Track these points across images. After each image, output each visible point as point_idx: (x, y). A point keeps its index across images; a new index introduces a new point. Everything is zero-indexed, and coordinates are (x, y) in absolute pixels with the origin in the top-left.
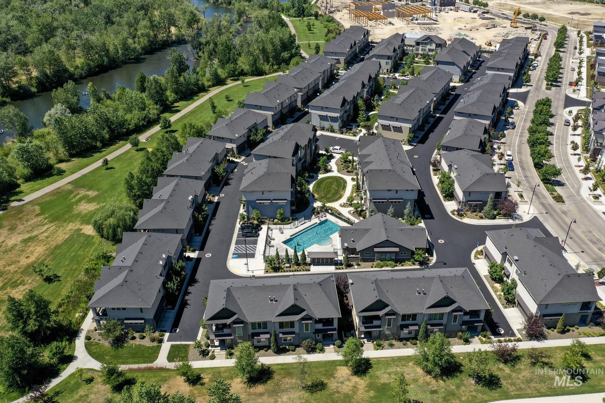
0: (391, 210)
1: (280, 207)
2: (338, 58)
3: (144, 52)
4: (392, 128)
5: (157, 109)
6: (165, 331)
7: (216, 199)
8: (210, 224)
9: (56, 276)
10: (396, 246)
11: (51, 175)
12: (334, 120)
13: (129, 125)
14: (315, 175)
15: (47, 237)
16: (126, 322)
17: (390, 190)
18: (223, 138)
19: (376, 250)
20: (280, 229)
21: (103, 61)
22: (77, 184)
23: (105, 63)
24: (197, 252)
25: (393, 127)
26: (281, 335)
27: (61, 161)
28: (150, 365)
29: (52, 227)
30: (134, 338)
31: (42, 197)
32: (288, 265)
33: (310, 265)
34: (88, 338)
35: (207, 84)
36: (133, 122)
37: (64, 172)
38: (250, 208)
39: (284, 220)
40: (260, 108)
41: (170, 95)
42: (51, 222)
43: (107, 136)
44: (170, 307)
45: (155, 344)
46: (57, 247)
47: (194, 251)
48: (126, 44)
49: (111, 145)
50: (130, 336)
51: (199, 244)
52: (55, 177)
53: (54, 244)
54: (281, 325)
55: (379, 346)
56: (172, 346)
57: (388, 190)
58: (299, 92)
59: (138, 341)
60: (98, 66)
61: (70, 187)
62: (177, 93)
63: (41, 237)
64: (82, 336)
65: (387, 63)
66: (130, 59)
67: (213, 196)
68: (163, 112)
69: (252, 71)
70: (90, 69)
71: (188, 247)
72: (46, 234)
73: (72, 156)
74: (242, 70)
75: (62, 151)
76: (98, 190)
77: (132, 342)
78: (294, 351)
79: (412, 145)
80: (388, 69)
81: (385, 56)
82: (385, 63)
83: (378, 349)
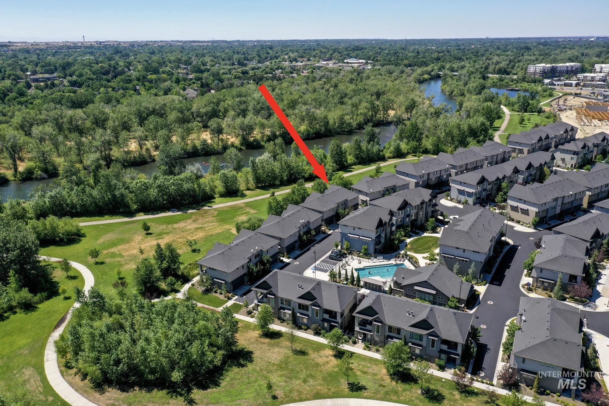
0: (456, 266)
1: (366, 243)
2: (521, 148)
3: (358, 127)
4: (519, 210)
5: (333, 166)
6: (237, 295)
7: (330, 232)
8: (313, 246)
9: (199, 250)
10: (434, 289)
11: (237, 196)
12: (470, 195)
13: (305, 173)
14: (420, 232)
15: (210, 229)
16: (215, 280)
17: (458, 248)
18: (361, 191)
19: (416, 288)
20: (360, 260)
21: (321, 130)
22: (248, 205)
23: (322, 132)
24: (291, 259)
25: (521, 209)
26: (298, 314)
27: (248, 189)
28: (215, 308)
29: (216, 224)
30: (216, 292)
31: (222, 207)
32: (345, 282)
33: (362, 287)
34: (193, 285)
35: (387, 155)
36: (309, 172)
37: (246, 196)
38: (344, 240)
39: (367, 255)
40: (407, 175)
41: (350, 159)
42: (218, 222)
43: (285, 178)
44: (249, 283)
45: (226, 299)
46: (211, 236)
47: (289, 258)
48: (343, 119)
49: (287, 185)
50: (214, 290)
51: (296, 255)
52: (239, 198)
53: (211, 233)
54: (301, 306)
55: (368, 348)
56: (234, 304)
57: (457, 248)
58: (452, 168)
59: (218, 295)
60: (315, 133)
61: (242, 205)
62: (357, 158)
63: (206, 229)
64: (191, 283)
65: (572, 158)
66: (344, 131)
67: (329, 230)
68: (338, 170)
69: (434, 151)
70: (308, 135)
71: (286, 254)
72: (210, 228)
73: (257, 187)
74: (426, 149)
75: (252, 184)
76: (258, 210)
77: (214, 294)
78: (306, 330)
79: (537, 229)
80: (572, 165)
81: (571, 151)
82: (570, 158)
83: (365, 349)
